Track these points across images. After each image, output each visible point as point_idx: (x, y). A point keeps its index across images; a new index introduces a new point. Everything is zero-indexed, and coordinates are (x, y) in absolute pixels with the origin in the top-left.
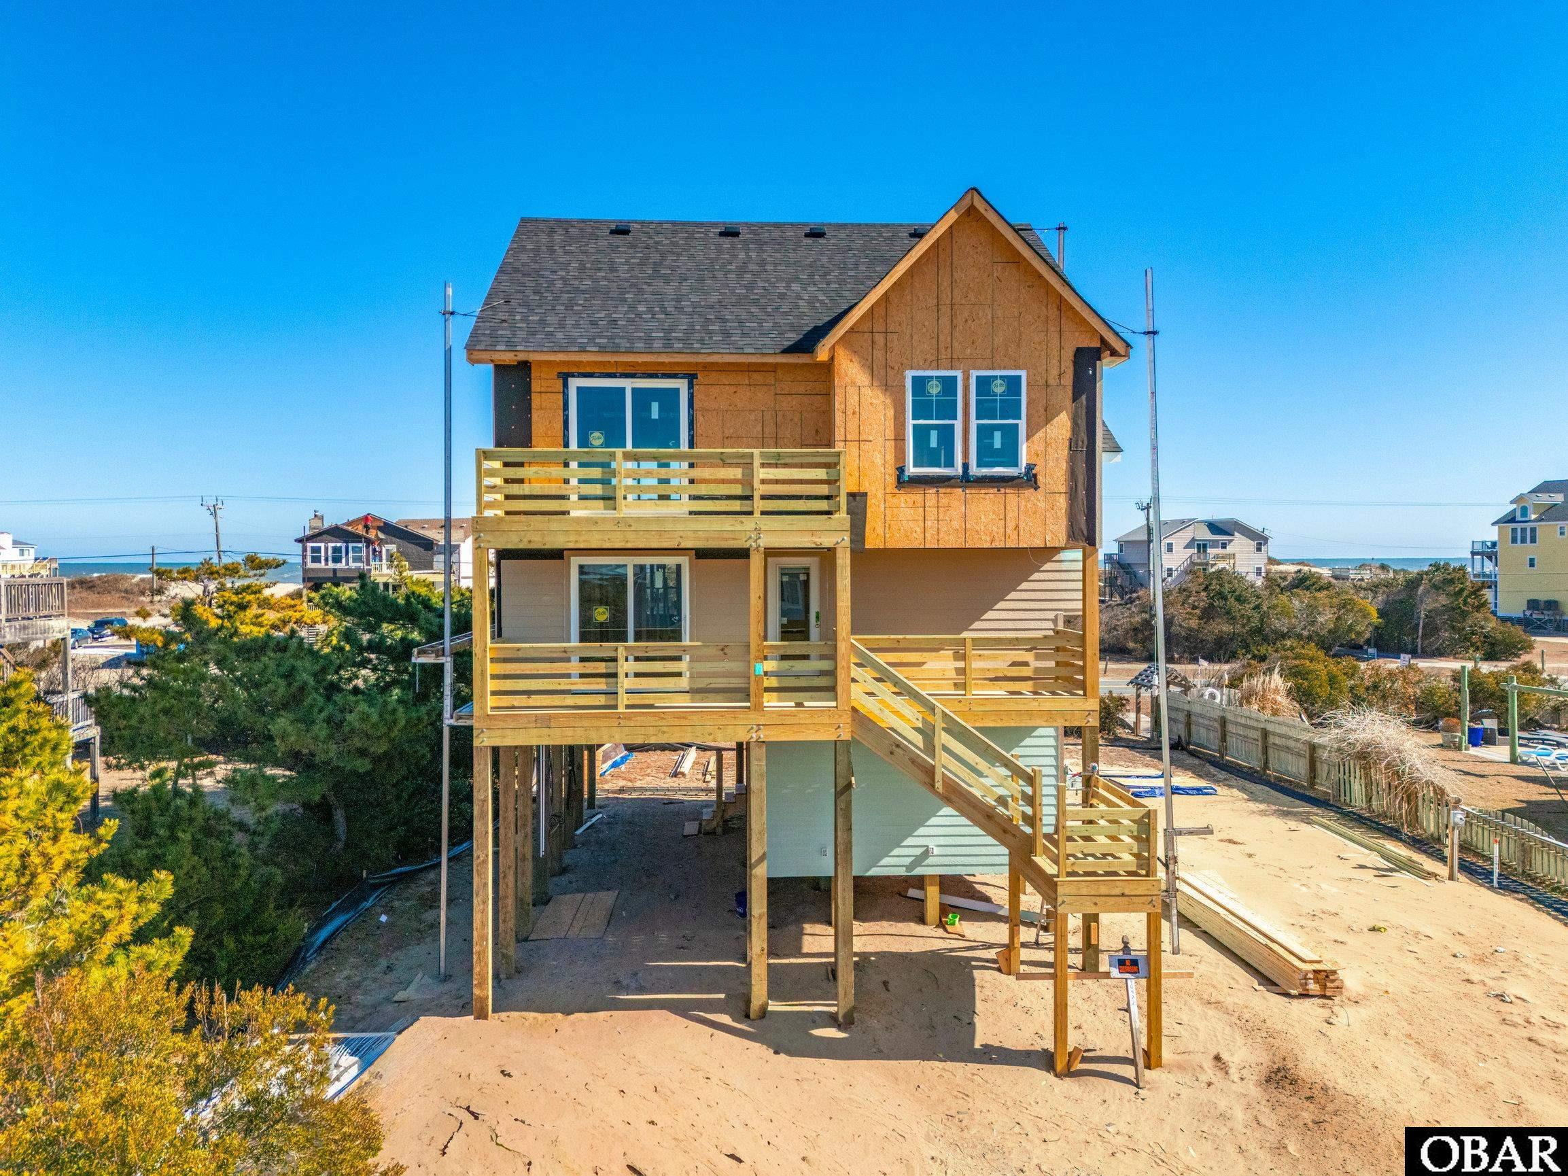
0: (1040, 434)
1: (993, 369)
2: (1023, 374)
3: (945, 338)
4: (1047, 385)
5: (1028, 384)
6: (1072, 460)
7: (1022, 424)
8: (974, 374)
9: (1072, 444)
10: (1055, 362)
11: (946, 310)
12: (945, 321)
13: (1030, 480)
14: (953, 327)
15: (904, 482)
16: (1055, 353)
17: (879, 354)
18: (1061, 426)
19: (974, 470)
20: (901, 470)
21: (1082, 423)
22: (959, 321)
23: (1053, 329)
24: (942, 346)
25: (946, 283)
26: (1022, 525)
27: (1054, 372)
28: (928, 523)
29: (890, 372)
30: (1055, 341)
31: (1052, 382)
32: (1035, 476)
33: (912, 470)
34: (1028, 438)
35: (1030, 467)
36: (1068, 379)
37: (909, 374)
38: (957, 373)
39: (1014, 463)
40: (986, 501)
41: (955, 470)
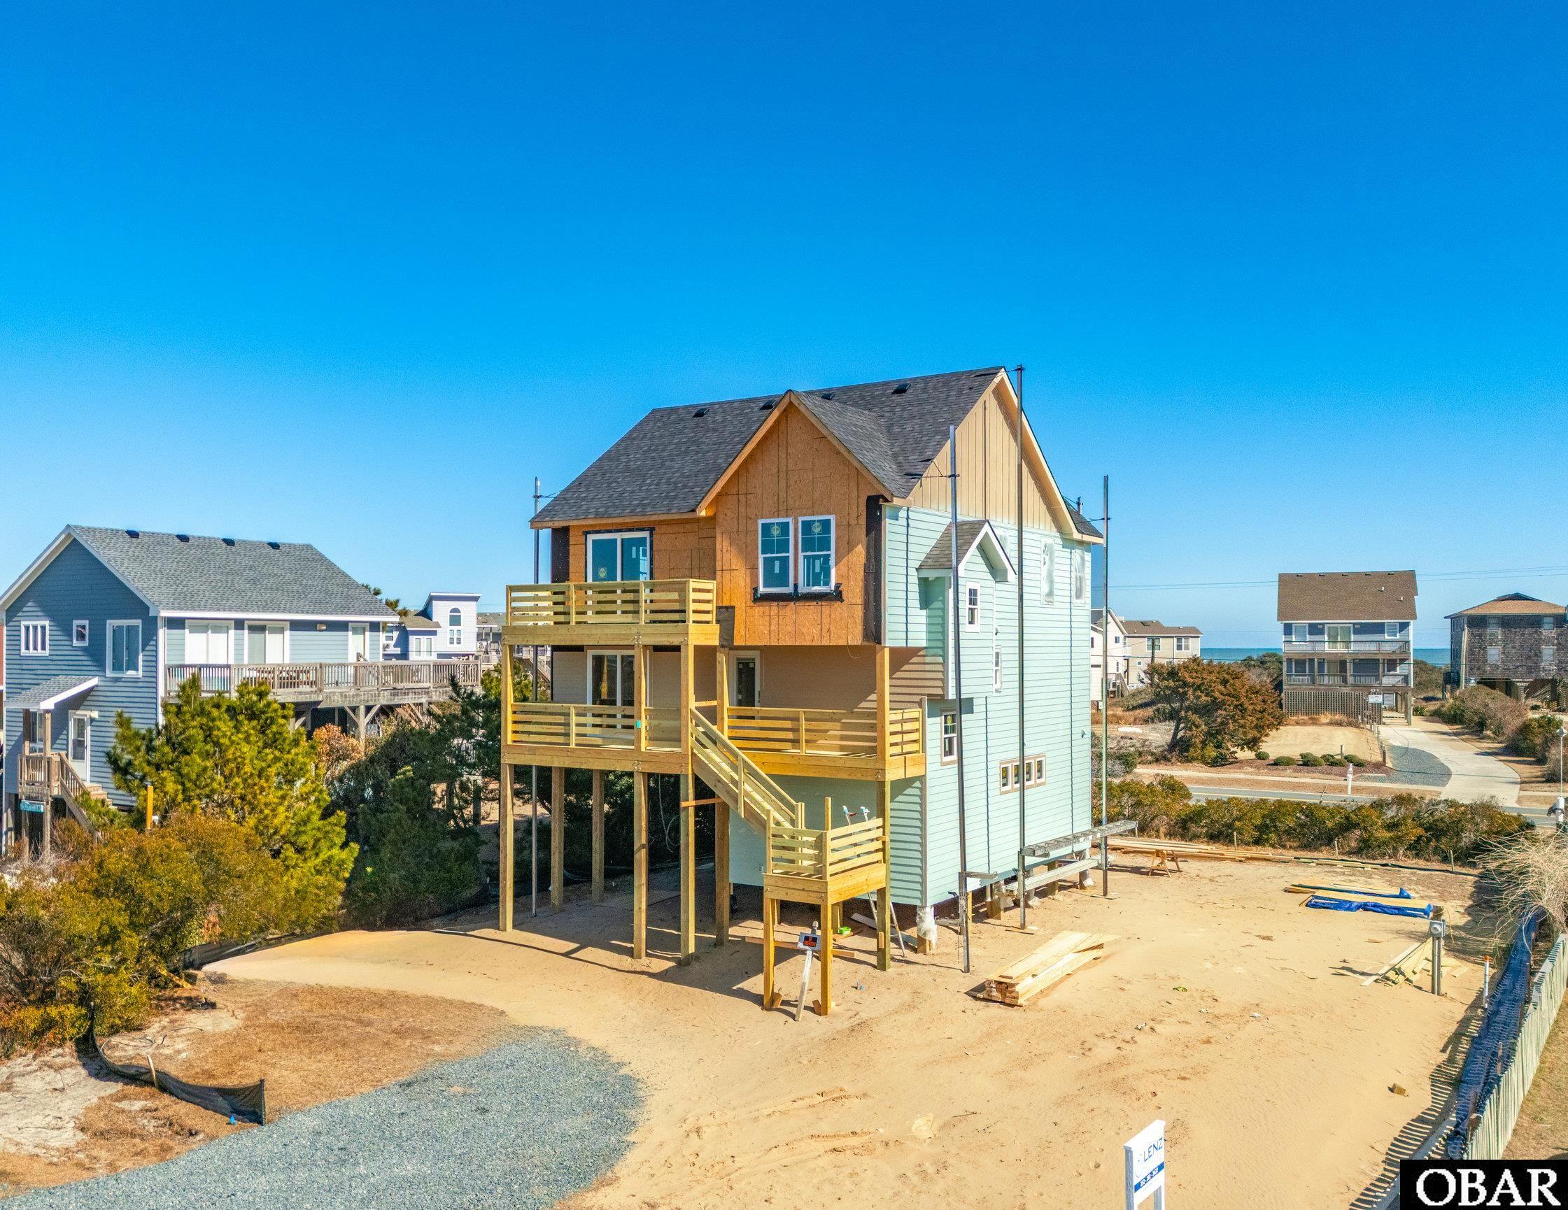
0: (845, 560)
1: (814, 515)
2: (832, 518)
3: (783, 495)
4: (849, 525)
5: (836, 525)
6: (866, 579)
7: (832, 552)
8: (801, 519)
9: (866, 567)
10: (854, 508)
11: (783, 475)
12: (783, 483)
13: (837, 596)
14: (788, 487)
15: (759, 599)
16: (854, 500)
17: (742, 510)
18: (860, 553)
19: (803, 589)
20: (756, 589)
21: (872, 551)
22: (792, 482)
23: (853, 484)
24: (781, 500)
25: (784, 455)
26: (832, 628)
27: (854, 515)
28: (773, 627)
29: (749, 522)
30: (854, 493)
31: (853, 522)
32: (841, 592)
33: (762, 590)
34: (837, 564)
35: (838, 586)
36: (863, 521)
37: (760, 522)
38: (790, 520)
39: (827, 583)
40: (809, 611)
41: (789, 590)
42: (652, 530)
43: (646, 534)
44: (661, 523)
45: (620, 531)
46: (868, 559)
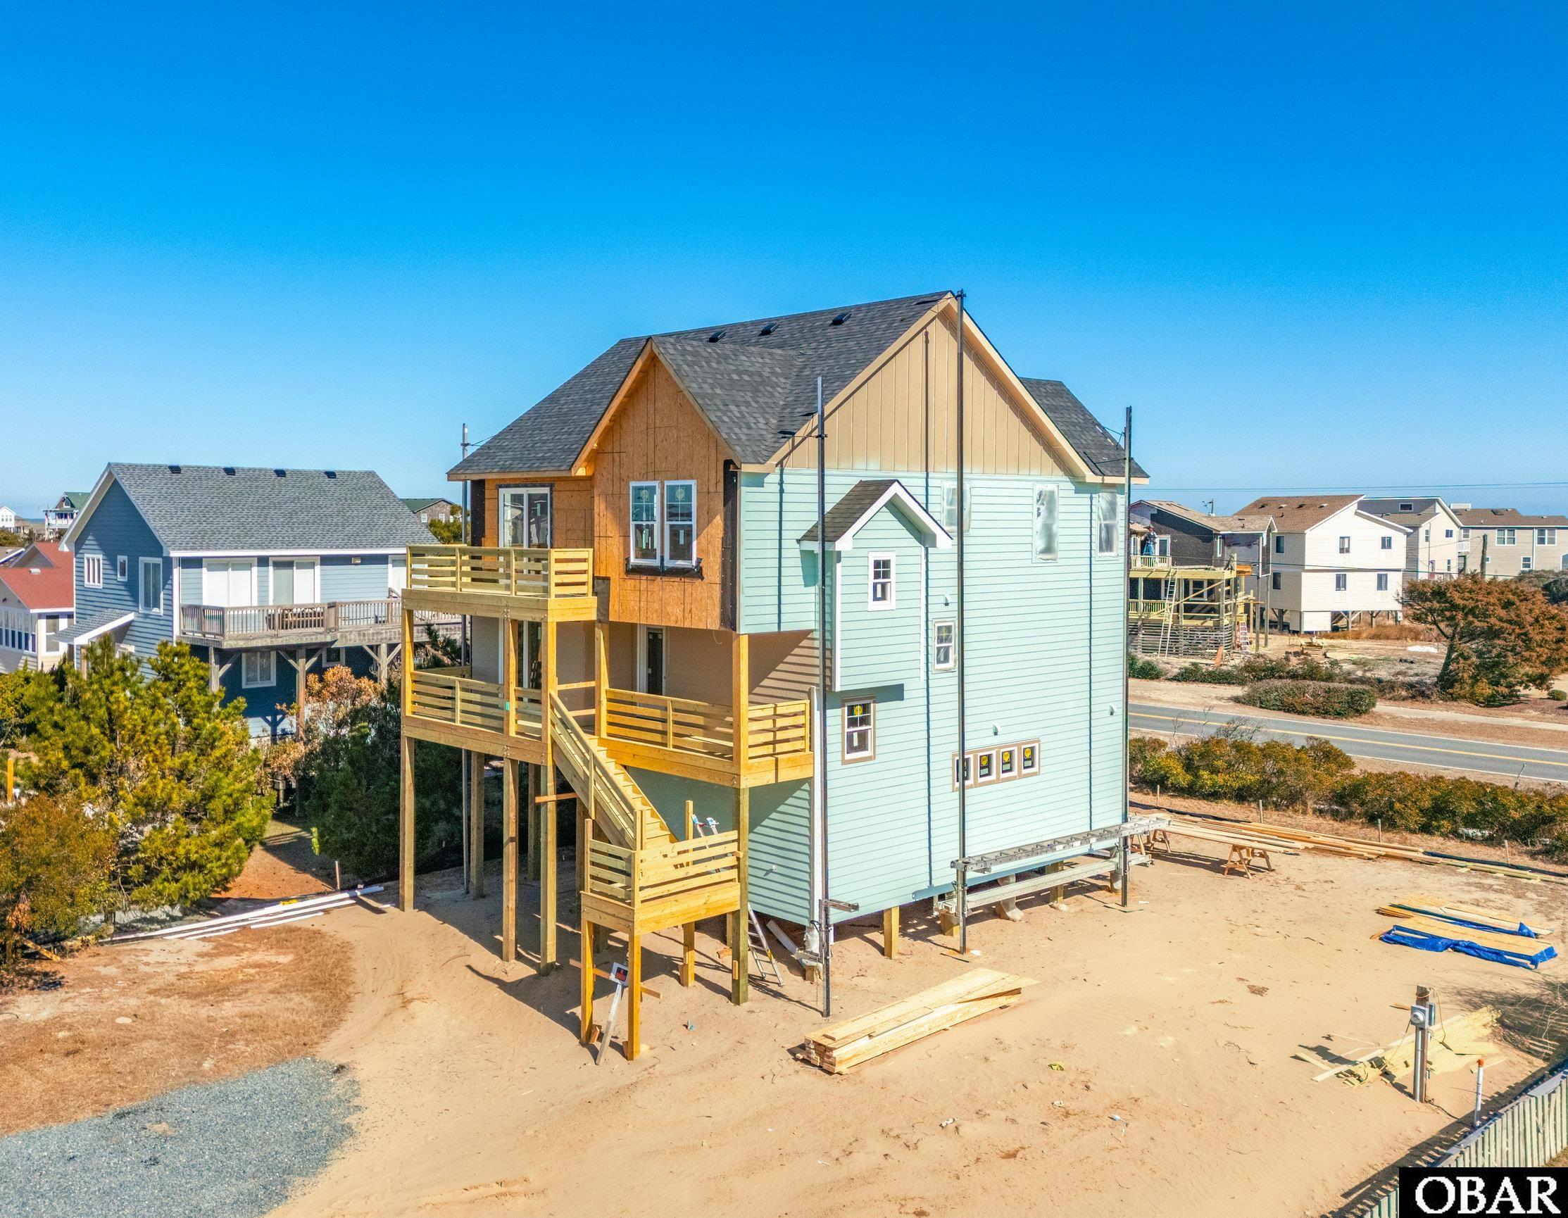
0: (705, 531)
1: (677, 479)
2: (693, 483)
3: (651, 456)
4: (709, 493)
5: (698, 492)
6: (723, 553)
7: (694, 522)
8: (667, 483)
9: (724, 540)
10: (713, 472)
11: (651, 431)
12: (651, 441)
13: (697, 573)
14: (655, 446)
15: (631, 570)
16: (713, 465)
17: (616, 470)
18: (718, 524)
19: (669, 563)
20: (628, 560)
21: (729, 523)
22: (658, 442)
23: (712, 445)
24: (649, 460)
25: (651, 410)
26: (694, 609)
27: (713, 482)
28: (642, 604)
29: (623, 484)
30: (713, 456)
31: (711, 490)
32: (701, 568)
33: (633, 560)
34: (698, 535)
35: (699, 561)
36: (720, 488)
37: (633, 484)
38: (656, 484)
39: (690, 558)
40: (673, 587)
41: (655, 563)
42: (551, 486)
43: (546, 490)
44: (560, 479)
45: (526, 486)
46: (726, 533)
